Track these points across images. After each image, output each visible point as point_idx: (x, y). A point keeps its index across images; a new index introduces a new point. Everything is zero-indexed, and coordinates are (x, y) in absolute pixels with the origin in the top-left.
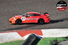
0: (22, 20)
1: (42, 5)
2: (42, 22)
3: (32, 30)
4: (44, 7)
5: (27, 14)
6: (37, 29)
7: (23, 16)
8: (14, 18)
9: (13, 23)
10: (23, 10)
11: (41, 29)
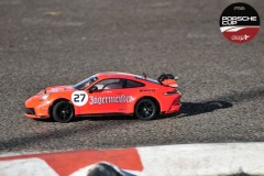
0: (75, 104)
1: (140, 50)
2: (150, 113)
3: (100, 149)
4: (146, 60)
5: (92, 80)
6: (119, 146)
7: (79, 88)
8: (45, 97)
9: (39, 115)
10: (66, 72)
11: (135, 145)
